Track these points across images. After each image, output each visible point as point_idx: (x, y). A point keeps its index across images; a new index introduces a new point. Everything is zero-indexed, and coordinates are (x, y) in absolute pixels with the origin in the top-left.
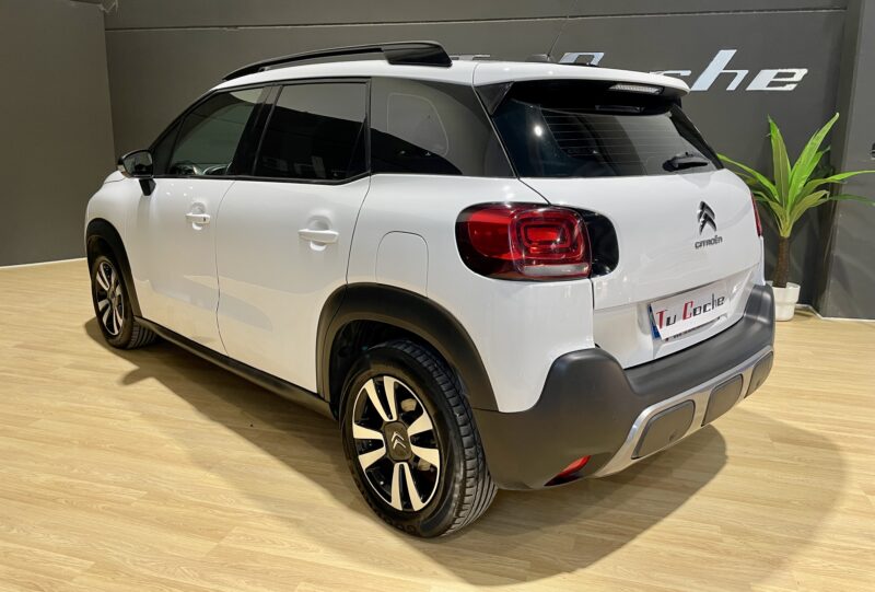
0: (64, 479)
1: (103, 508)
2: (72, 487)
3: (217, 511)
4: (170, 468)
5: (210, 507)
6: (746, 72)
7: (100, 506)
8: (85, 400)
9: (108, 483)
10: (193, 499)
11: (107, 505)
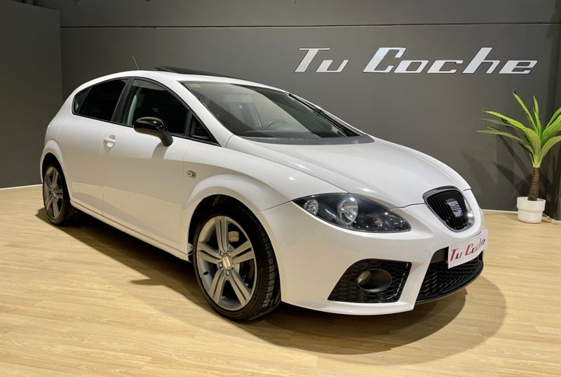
0: (79, 349)
1: (120, 372)
2: (87, 355)
3: (214, 372)
4: (162, 337)
5: (208, 368)
6: (499, 61)
7: (117, 370)
8: (74, 284)
9: (117, 351)
10: (191, 362)
11: (124, 370)
